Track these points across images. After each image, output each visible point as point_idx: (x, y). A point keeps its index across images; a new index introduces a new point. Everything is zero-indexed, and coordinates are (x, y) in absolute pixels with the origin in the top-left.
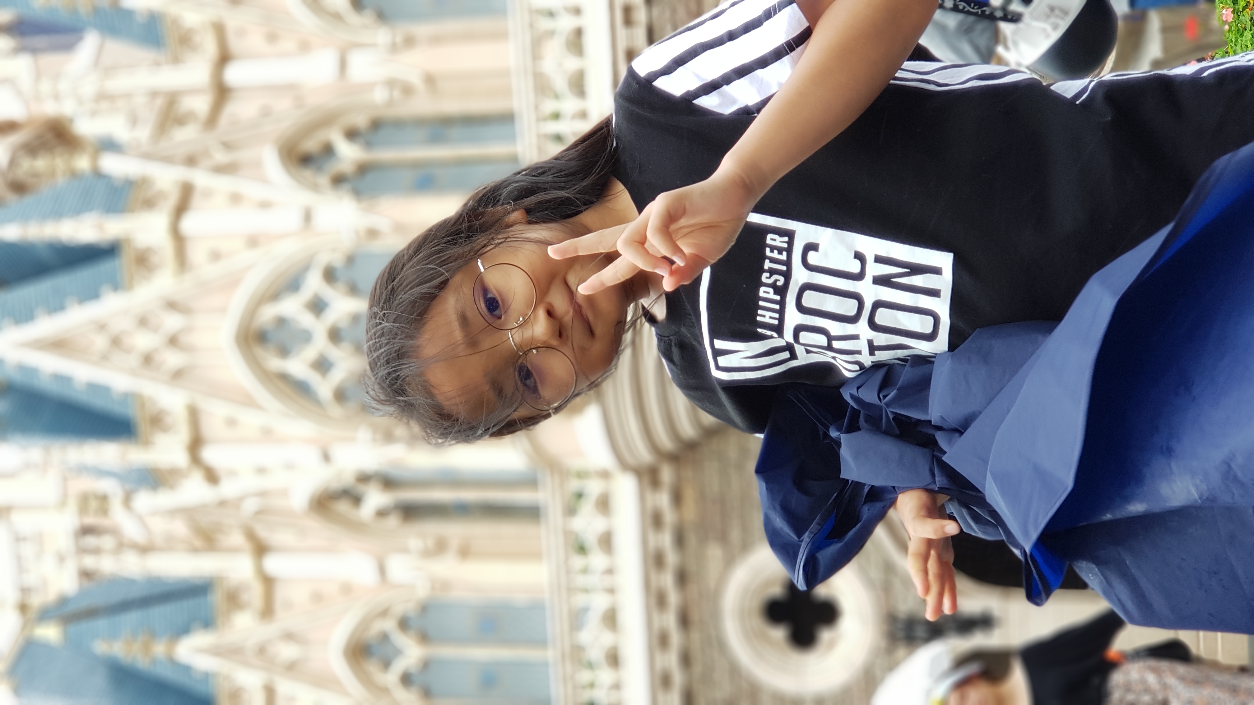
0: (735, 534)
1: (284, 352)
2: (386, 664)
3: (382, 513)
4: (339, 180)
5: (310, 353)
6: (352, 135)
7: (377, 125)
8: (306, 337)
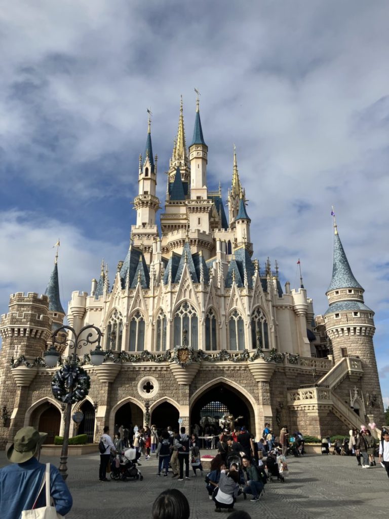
0: (160, 379)
1: (184, 307)
2: (136, 316)
3: (159, 317)
4: (208, 315)
5: (183, 311)
6: (214, 317)
7: (215, 320)
8: (186, 310)
